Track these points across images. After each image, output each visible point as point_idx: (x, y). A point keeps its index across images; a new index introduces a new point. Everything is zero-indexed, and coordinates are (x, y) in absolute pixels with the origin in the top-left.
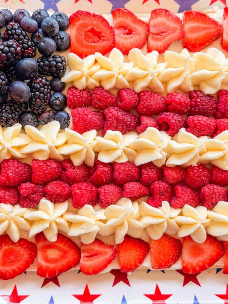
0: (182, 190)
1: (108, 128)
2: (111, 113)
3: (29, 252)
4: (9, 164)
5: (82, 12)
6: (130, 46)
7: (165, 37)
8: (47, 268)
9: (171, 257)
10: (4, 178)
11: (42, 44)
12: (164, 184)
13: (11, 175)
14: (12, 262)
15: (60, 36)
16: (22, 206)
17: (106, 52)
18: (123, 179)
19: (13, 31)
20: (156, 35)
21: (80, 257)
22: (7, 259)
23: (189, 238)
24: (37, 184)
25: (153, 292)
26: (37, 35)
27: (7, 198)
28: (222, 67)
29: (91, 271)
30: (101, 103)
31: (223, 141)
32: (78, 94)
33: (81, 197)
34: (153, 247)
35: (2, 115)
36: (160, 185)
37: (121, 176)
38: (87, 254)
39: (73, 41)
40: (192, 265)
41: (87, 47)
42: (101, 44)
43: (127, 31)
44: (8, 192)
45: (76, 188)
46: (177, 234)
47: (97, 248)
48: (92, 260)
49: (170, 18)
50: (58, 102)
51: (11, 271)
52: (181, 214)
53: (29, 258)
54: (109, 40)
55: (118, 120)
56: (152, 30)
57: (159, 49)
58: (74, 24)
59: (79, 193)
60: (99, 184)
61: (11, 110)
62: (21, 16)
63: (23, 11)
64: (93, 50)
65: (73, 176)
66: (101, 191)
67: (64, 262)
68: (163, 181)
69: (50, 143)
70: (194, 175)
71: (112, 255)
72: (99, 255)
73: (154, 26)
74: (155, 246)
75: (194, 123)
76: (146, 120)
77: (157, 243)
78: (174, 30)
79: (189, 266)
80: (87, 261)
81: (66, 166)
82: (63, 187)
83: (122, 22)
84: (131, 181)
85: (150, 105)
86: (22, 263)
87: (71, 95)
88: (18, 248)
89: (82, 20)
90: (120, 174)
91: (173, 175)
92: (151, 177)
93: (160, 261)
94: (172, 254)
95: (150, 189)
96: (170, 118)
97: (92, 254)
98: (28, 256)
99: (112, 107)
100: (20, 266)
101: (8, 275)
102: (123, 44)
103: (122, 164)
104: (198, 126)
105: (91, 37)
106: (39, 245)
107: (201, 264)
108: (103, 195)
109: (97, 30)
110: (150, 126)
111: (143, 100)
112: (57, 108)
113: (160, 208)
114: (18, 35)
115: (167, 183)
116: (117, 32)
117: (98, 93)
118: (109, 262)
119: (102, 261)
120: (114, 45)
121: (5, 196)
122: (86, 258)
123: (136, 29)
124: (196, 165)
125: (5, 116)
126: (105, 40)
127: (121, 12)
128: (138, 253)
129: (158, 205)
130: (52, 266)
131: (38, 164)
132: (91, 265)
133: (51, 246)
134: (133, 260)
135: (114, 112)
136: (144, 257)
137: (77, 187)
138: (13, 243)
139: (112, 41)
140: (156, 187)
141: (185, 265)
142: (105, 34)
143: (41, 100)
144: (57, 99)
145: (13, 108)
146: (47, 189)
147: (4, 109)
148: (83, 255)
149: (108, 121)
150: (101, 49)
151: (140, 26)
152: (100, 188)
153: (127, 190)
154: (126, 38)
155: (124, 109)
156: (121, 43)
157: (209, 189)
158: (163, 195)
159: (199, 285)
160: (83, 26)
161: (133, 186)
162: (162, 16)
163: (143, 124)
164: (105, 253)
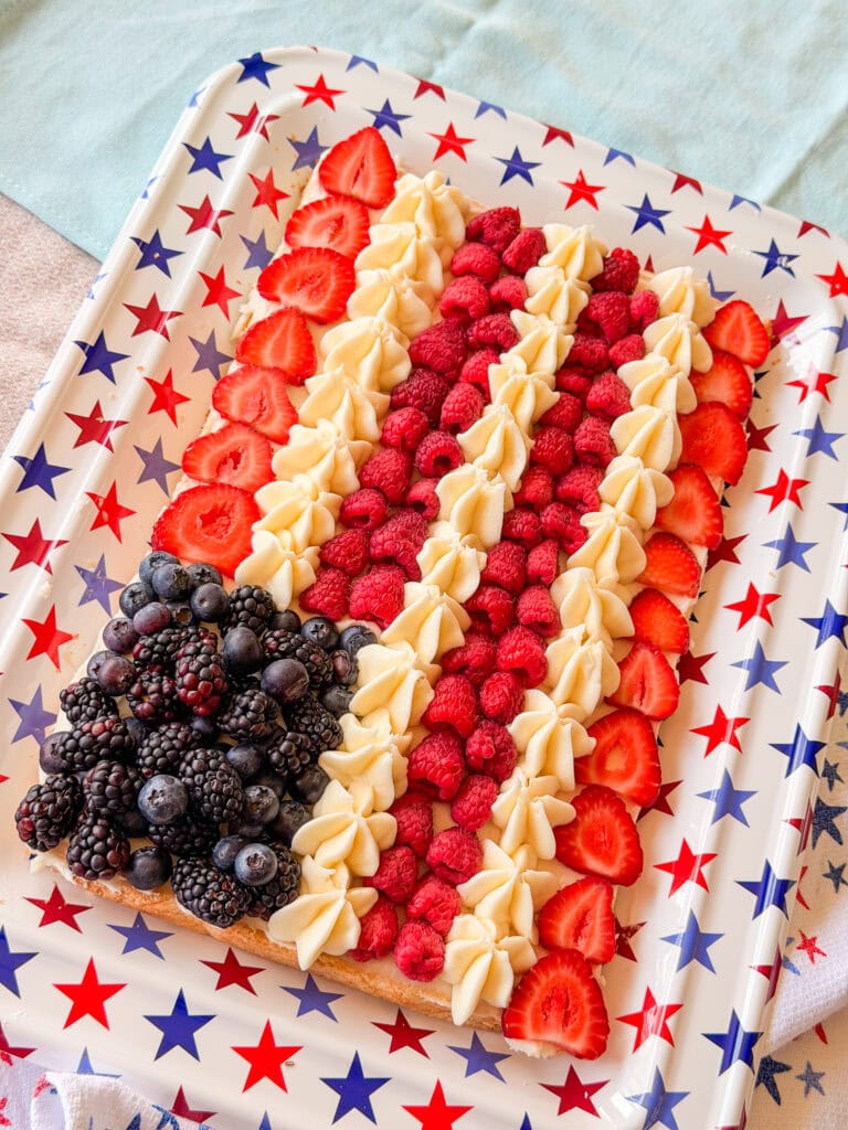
0: (570, 483)
1: (413, 559)
2: (384, 541)
3: (601, 802)
4: (419, 758)
5: (160, 523)
6: (264, 467)
7: (271, 403)
8: (641, 780)
9: (684, 555)
10: (447, 776)
11: (205, 605)
12: (549, 509)
13: (444, 761)
14: (611, 843)
15: (198, 574)
16: (508, 773)
17: (255, 513)
18: (519, 569)
19: (157, 647)
20: (260, 415)
21: (638, 713)
22: (603, 848)
23: (660, 511)
24: (476, 726)
25: (738, 615)
26: (177, 614)
27: (484, 792)
28: (372, 330)
29: (671, 698)
30: (358, 553)
31: (508, 378)
32: (325, 586)
33: (531, 650)
34: (657, 578)
35: (317, 733)
36: (550, 514)
37: (513, 570)
38: (637, 696)
39: (214, 558)
40: (707, 528)
41: (232, 541)
42: (238, 515)
43: (231, 461)
44: (474, 789)
45: (510, 656)
46: (644, 531)
47: (631, 673)
48: (651, 689)
49: (239, 379)
50: (324, 630)
51: (628, 851)
52: (613, 505)
53: (611, 807)
54: (236, 498)
55: (404, 535)
56: (249, 418)
57: (288, 421)
58: (180, 545)
59: (522, 652)
60: (512, 620)
61: (312, 716)
62: (124, 630)
63: (115, 623)
64: (244, 533)
65: (483, 653)
66: (530, 617)
67: (639, 745)
68: (543, 509)
69: (409, 664)
70: (552, 451)
71: (652, 651)
72: (646, 673)
73: (243, 410)
74: (657, 573)
75: (458, 412)
76: (420, 490)
77: (651, 569)
78: (265, 382)
79: (709, 533)
80: (649, 698)
81: (458, 660)
82: (497, 680)
83: (211, 462)
84: (526, 560)
85: (395, 472)
86: (617, 823)
87: (323, 600)
88: (588, 819)
89: (177, 528)
90: (508, 572)
91: (540, 485)
92: (530, 522)
93: (687, 576)
94: (679, 552)
95: (551, 537)
96: (433, 447)
97: (639, 685)
98: (608, 807)
99: (373, 539)
100: (623, 829)
101: (632, 859)
102: (254, 477)
103: (488, 562)
104: (466, 406)
105: (215, 528)
106: (593, 778)
107: (709, 512)
108: (538, 613)
109: (207, 511)
110: (435, 487)
111: (380, 480)
112: (333, 641)
113: (590, 533)
114: (170, 642)
115: (548, 504)
116: (224, 479)
117: (337, 549)
118: (663, 661)
119: (659, 673)
120: (248, 494)
121: (479, 795)
122: (644, 701)
123: (235, 444)
124: (533, 442)
125: (322, 728)
126: (232, 506)
127: (192, 456)
128: (660, 608)
129: (584, 534)
130: (640, 770)
131: (440, 704)
132: (661, 695)
133: (600, 756)
134: (672, 622)
135: (384, 538)
136: (668, 602)
137: (509, 653)
138: (575, 823)
139: (238, 493)
140: (552, 521)
141: (704, 539)
142: (220, 499)
143: (313, 653)
144: (316, 630)
145: (309, 712)
146: (493, 707)
147: (307, 726)
148: (636, 704)
149: (398, 553)
150: (248, 518)
151: (232, 434)
152: (521, 620)
153: (544, 567)
154: (245, 468)
155: (382, 521)
156: (250, 480)
157: (585, 436)
158: (568, 518)
159: (742, 538)
160: (190, 531)
161: (539, 558)
162: (231, 393)
163: (427, 497)
164: (644, 664)
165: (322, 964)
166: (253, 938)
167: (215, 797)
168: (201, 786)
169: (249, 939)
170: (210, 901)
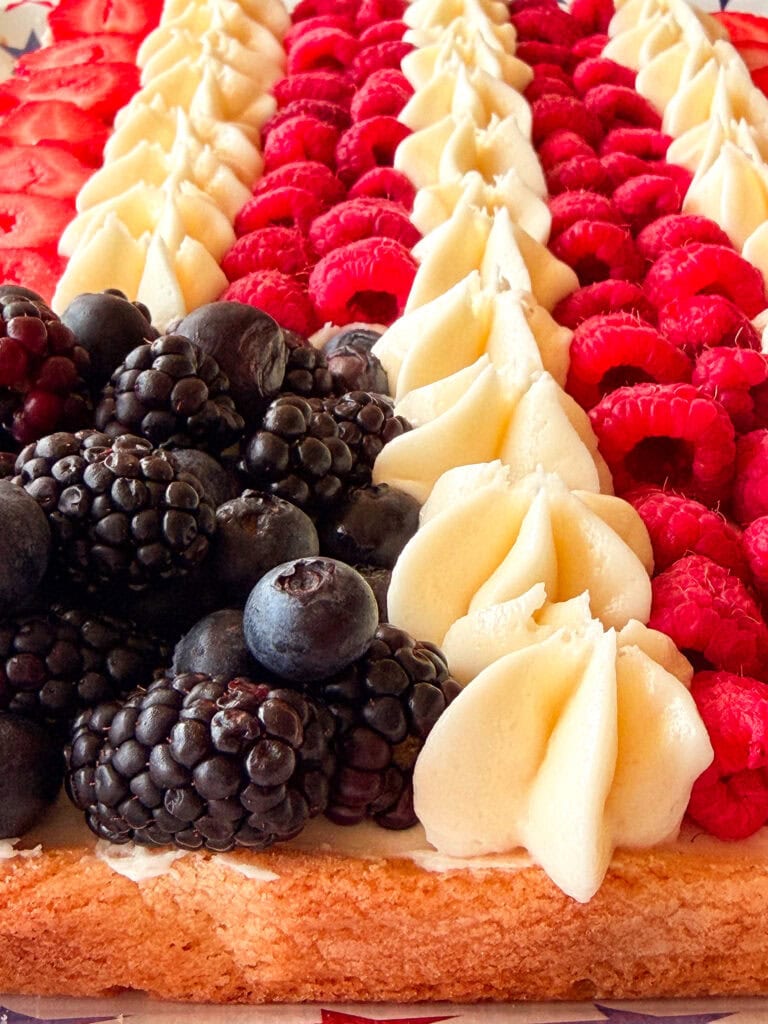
129: (682, 173)
165: (631, 884)
166: (384, 881)
167: (125, 485)
168: (78, 478)
169: (373, 885)
170: (203, 723)
